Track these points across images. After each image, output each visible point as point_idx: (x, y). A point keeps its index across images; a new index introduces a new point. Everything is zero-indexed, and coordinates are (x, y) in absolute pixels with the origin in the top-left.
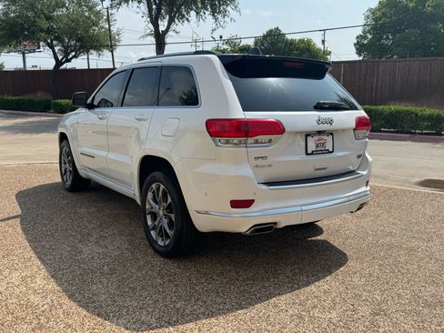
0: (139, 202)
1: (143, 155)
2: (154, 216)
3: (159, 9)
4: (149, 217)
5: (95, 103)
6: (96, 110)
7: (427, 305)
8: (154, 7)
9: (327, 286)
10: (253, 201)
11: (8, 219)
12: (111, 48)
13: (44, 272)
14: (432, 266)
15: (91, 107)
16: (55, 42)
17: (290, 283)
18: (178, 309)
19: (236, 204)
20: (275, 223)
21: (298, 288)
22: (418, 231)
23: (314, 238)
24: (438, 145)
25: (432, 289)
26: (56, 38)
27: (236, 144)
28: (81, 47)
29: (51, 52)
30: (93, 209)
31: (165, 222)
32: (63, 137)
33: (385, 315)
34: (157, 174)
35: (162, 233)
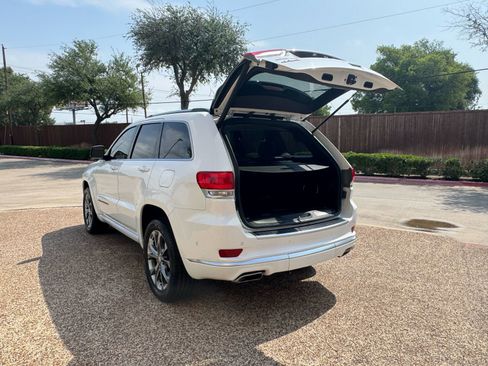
0: (142, 246)
1: (144, 204)
2: (155, 261)
3: (184, 74)
4: (150, 262)
5: (112, 155)
6: (113, 161)
7: (409, 350)
8: (180, 71)
9: (314, 330)
10: (242, 250)
11: (29, 261)
12: (144, 106)
13: (47, 316)
14: (415, 308)
15: (108, 158)
16: (97, 101)
17: (278, 327)
18: (166, 358)
19: (224, 253)
20: (264, 271)
21: (286, 333)
22: (403, 272)
23: (306, 280)
24: (423, 188)
25: (413, 333)
26: (98, 98)
27: (225, 195)
28: (119, 105)
29: (93, 109)
30: (108, 251)
31: (163, 267)
32: (86, 185)
33: (367, 362)
34: (156, 222)
35: (160, 278)
